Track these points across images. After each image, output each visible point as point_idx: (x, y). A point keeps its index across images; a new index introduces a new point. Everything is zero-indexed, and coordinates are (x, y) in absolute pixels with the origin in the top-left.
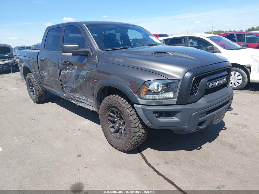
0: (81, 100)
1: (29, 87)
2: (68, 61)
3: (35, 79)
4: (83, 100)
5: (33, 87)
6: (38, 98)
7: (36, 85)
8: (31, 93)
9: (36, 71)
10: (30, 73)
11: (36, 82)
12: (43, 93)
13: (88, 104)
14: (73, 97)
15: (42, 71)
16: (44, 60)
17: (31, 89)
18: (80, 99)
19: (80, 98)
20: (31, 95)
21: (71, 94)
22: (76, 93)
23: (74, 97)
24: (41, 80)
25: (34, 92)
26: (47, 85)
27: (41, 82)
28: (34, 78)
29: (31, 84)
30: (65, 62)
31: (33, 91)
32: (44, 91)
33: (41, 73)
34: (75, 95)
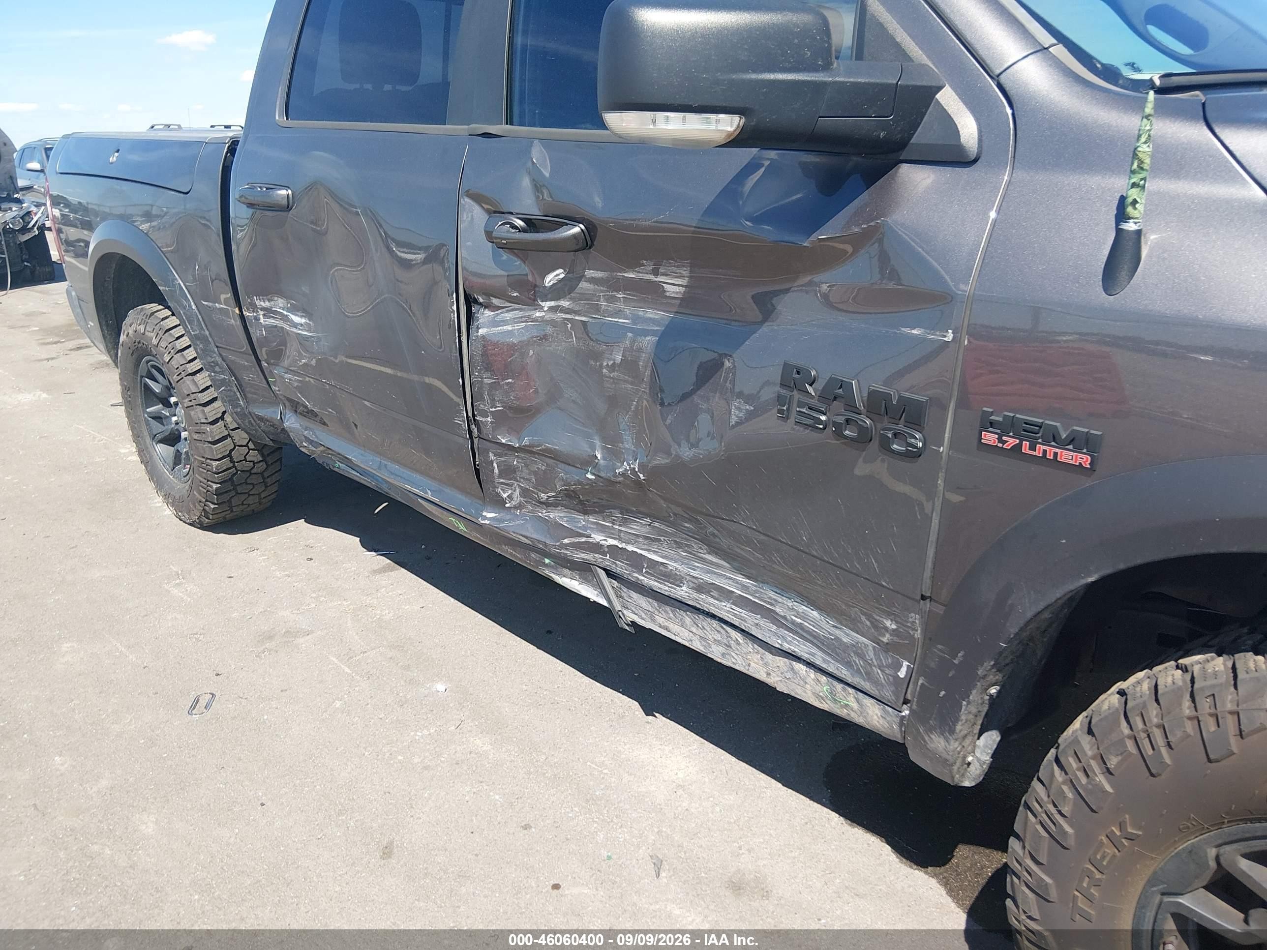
0: (683, 592)
1: (140, 410)
2: (576, 221)
3: (191, 353)
4: (701, 588)
5: (167, 404)
6: (218, 493)
7: (205, 397)
8: (161, 448)
9: (203, 292)
10: (155, 307)
11: (203, 379)
12: (254, 456)
13: (776, 642)
14: (578, 546)
15: (265, 293)
16: (288, 208)
17: (158, 418)
18: (674, 579)
19: (672, 565)
20: (160, 464)
21: (556, 515)
22: (625, 522)
23: (596, 548)
24: (247, 361)
25: (183, 447)
26: (296, 407)
27: (251, 376)
28: (185, 341)
29: (156, 388)
30: (532, 225)
31: (172, 439)
32: (260, 448)
33: (255, 308)
34: (602, 529)
